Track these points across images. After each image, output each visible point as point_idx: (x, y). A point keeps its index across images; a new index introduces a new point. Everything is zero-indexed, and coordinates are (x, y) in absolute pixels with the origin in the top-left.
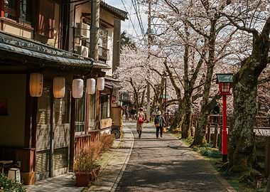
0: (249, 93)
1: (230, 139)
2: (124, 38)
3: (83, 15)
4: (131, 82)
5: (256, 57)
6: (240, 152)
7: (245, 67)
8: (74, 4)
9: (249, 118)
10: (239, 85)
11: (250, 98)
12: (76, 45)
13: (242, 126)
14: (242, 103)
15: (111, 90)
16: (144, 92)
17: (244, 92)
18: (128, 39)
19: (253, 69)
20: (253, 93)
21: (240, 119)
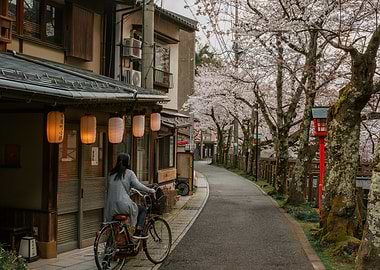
0: (349, 134)
1: (323, 197)
2: (207, 53)
3: (135, 27)
4: (212, 116)
5: (357, 85)
6: (336, 215)
7: (342, 99)
8: (121, 13)
9: (349, 167)
10: (335, 123)
11: (351, 141)
12: (124, 69)
13: (339, 179)
14: (339, 148)
15: (172, 130)
16: (230, 130)
17: (341, 132)
18: (211, 55)
19: (352, 101)
20: (354, 133)
21: (336, 170)
